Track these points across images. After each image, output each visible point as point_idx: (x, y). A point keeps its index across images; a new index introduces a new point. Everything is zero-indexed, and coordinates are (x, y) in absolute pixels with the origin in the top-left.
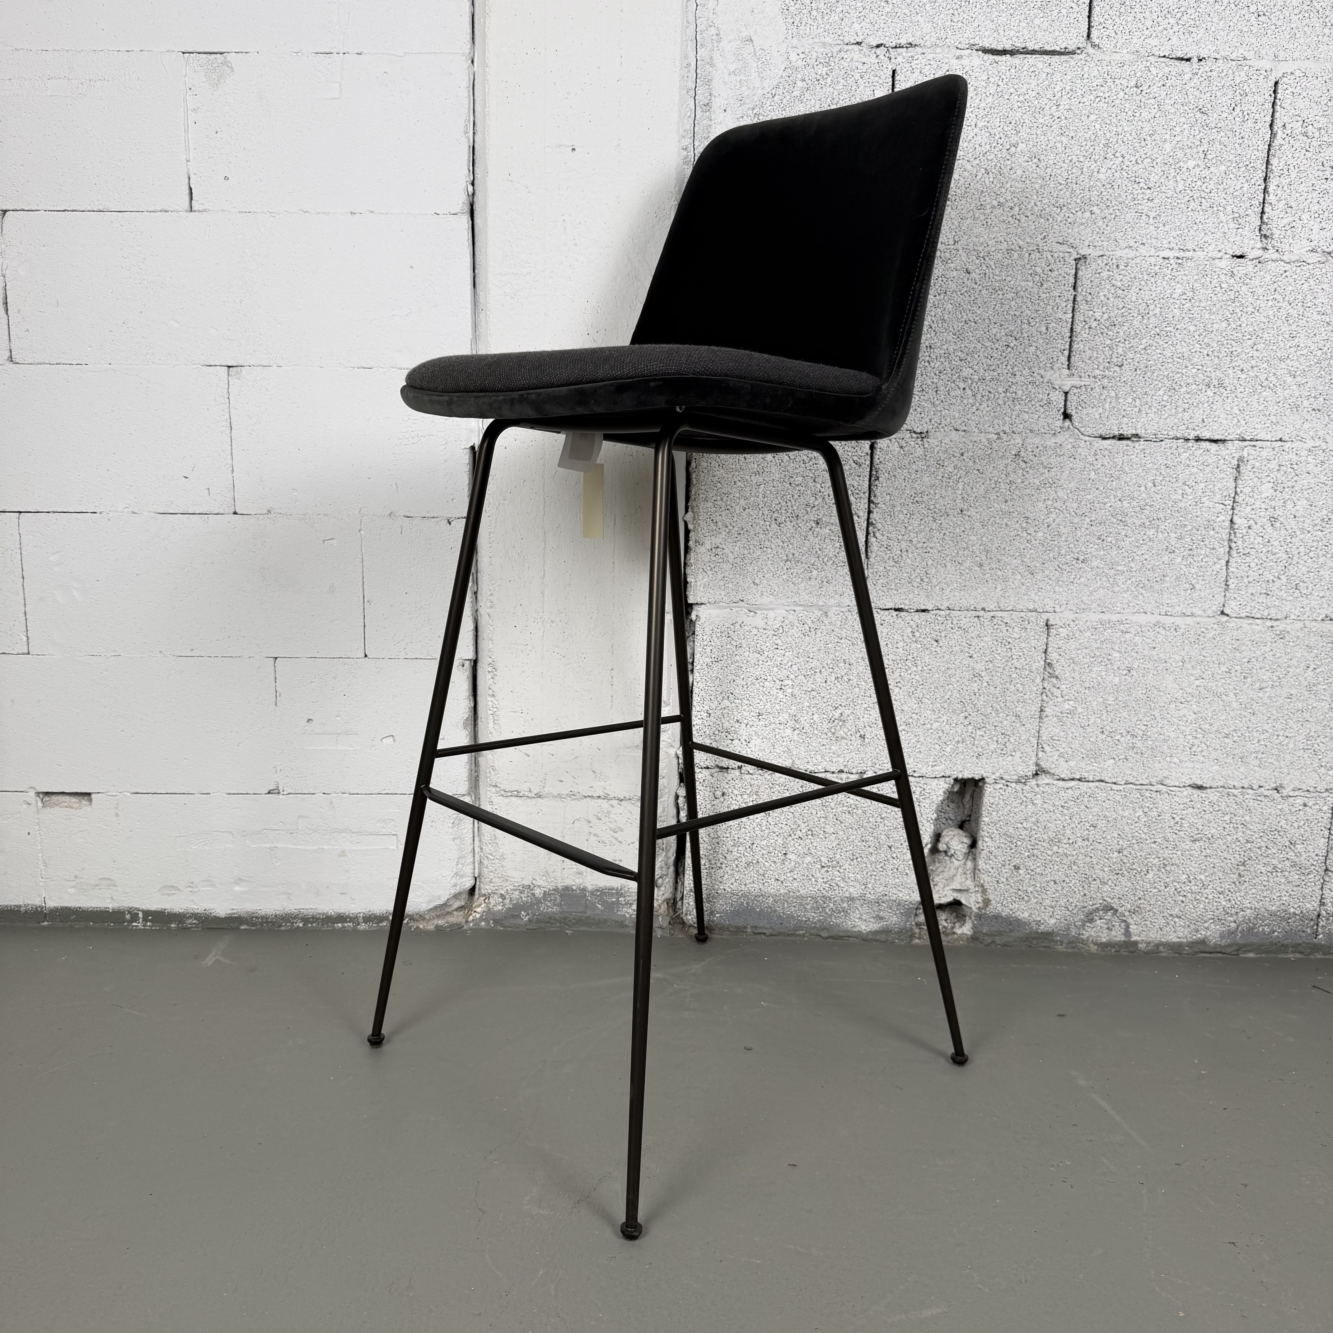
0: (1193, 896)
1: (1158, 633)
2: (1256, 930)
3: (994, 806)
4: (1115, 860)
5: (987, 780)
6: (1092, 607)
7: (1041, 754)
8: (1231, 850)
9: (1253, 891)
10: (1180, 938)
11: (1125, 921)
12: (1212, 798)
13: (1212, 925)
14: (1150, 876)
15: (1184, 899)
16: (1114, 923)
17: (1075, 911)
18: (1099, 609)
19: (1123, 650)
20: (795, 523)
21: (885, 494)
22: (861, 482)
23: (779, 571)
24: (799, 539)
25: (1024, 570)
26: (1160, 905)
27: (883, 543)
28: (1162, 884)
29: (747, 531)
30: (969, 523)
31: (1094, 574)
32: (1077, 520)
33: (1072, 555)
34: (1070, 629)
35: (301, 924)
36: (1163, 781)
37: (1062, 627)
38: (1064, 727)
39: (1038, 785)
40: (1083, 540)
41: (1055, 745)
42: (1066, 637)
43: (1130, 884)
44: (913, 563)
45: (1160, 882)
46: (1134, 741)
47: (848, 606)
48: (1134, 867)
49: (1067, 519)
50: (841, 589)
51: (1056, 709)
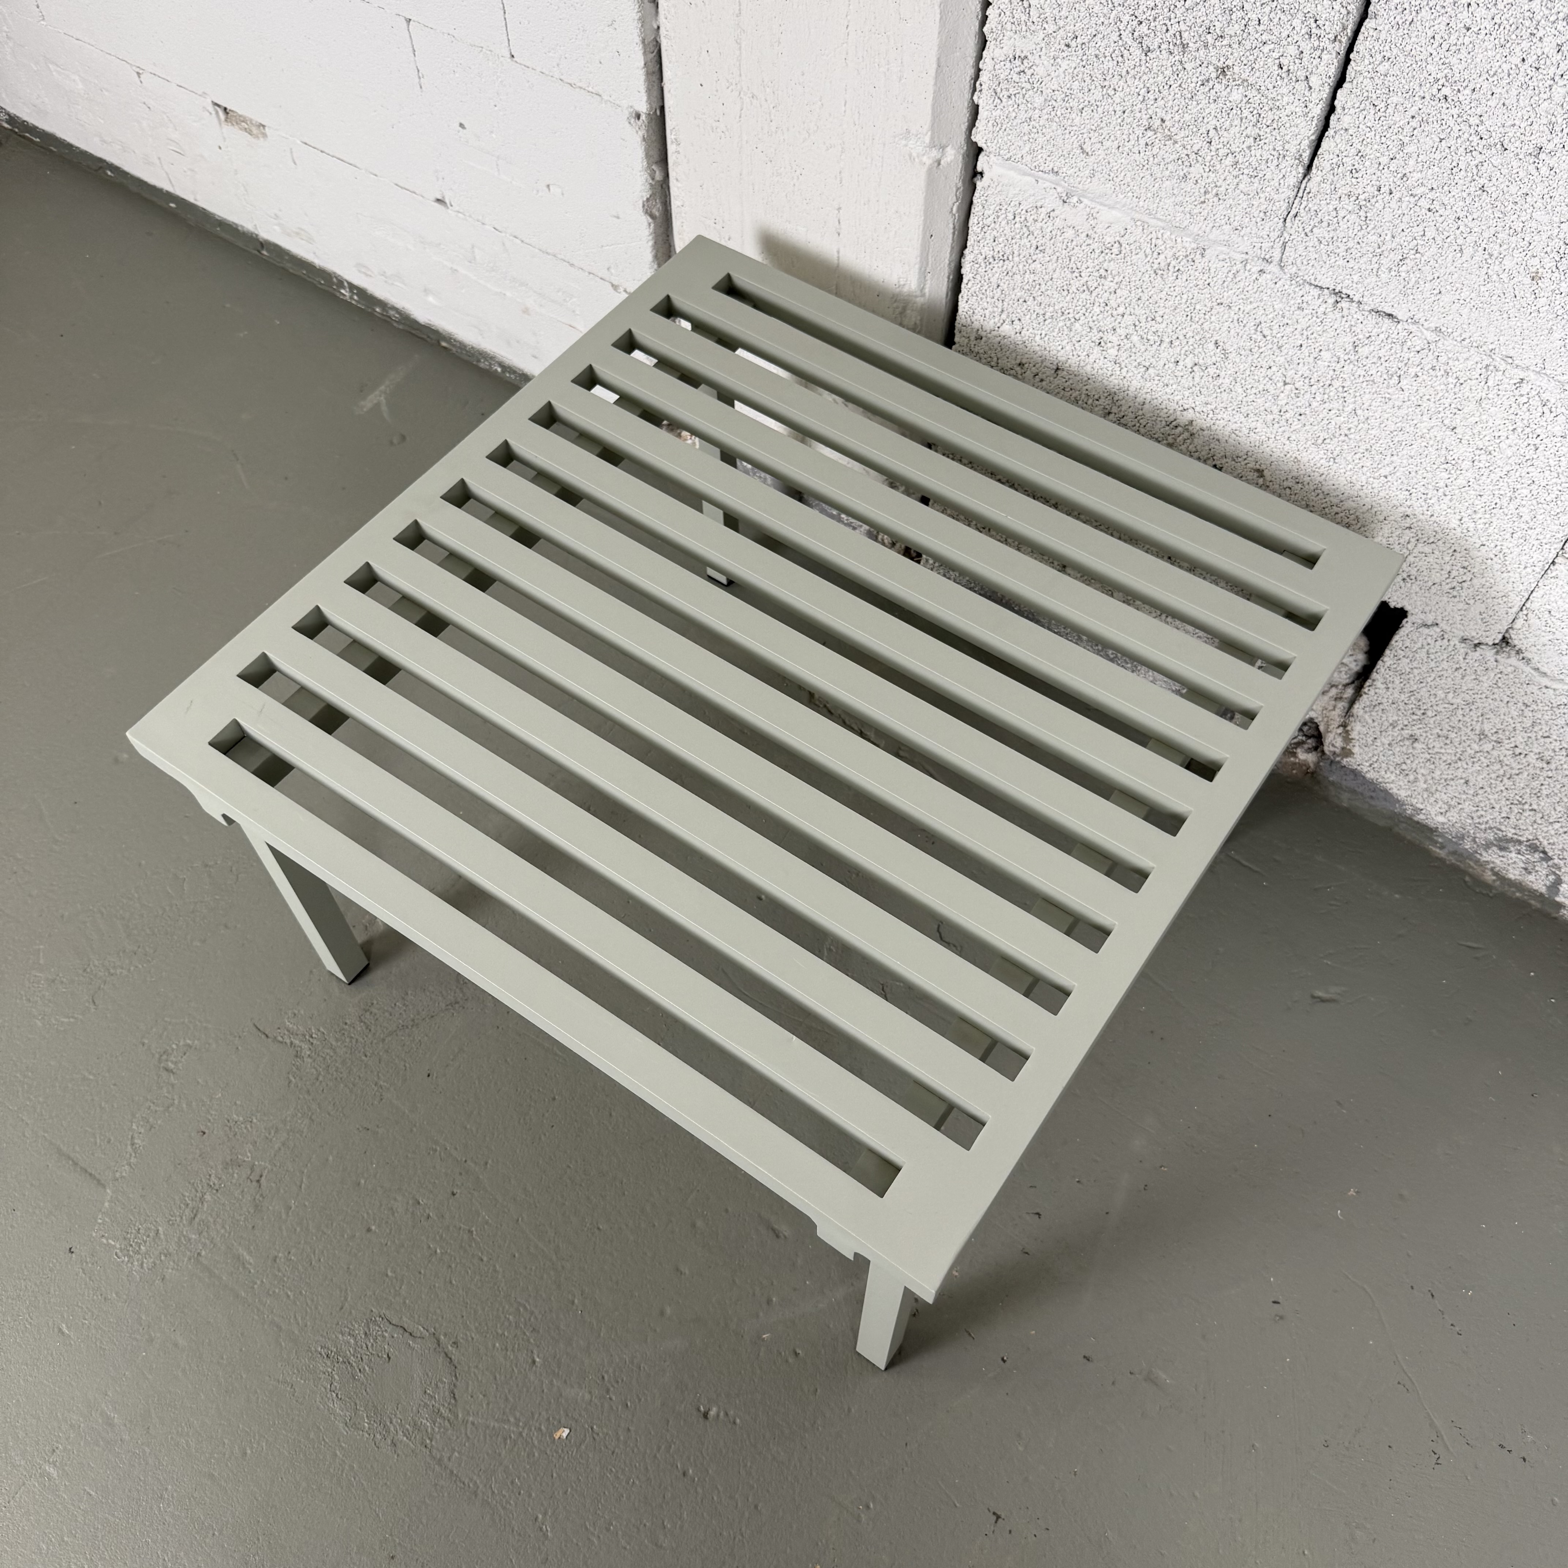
3: (1409, 653)
5: (1410, 616)
7: (1520, 624)
11: (1558, 876)
16: (1537, 868)
17: (1482, 827)
20: (1177, 58)
21: (1379, 57)
22: (1333, 13)
23: (1132, 142)
24: (1180, 93)
27: (1345, 160)
29: (1083, 44)
30: (1546, 184)
35: (499, 370)
39: (1496, 660)
41: (1551, 623)
44: (1396, 222)
47: (1246, 253)
50: (1239, 218)
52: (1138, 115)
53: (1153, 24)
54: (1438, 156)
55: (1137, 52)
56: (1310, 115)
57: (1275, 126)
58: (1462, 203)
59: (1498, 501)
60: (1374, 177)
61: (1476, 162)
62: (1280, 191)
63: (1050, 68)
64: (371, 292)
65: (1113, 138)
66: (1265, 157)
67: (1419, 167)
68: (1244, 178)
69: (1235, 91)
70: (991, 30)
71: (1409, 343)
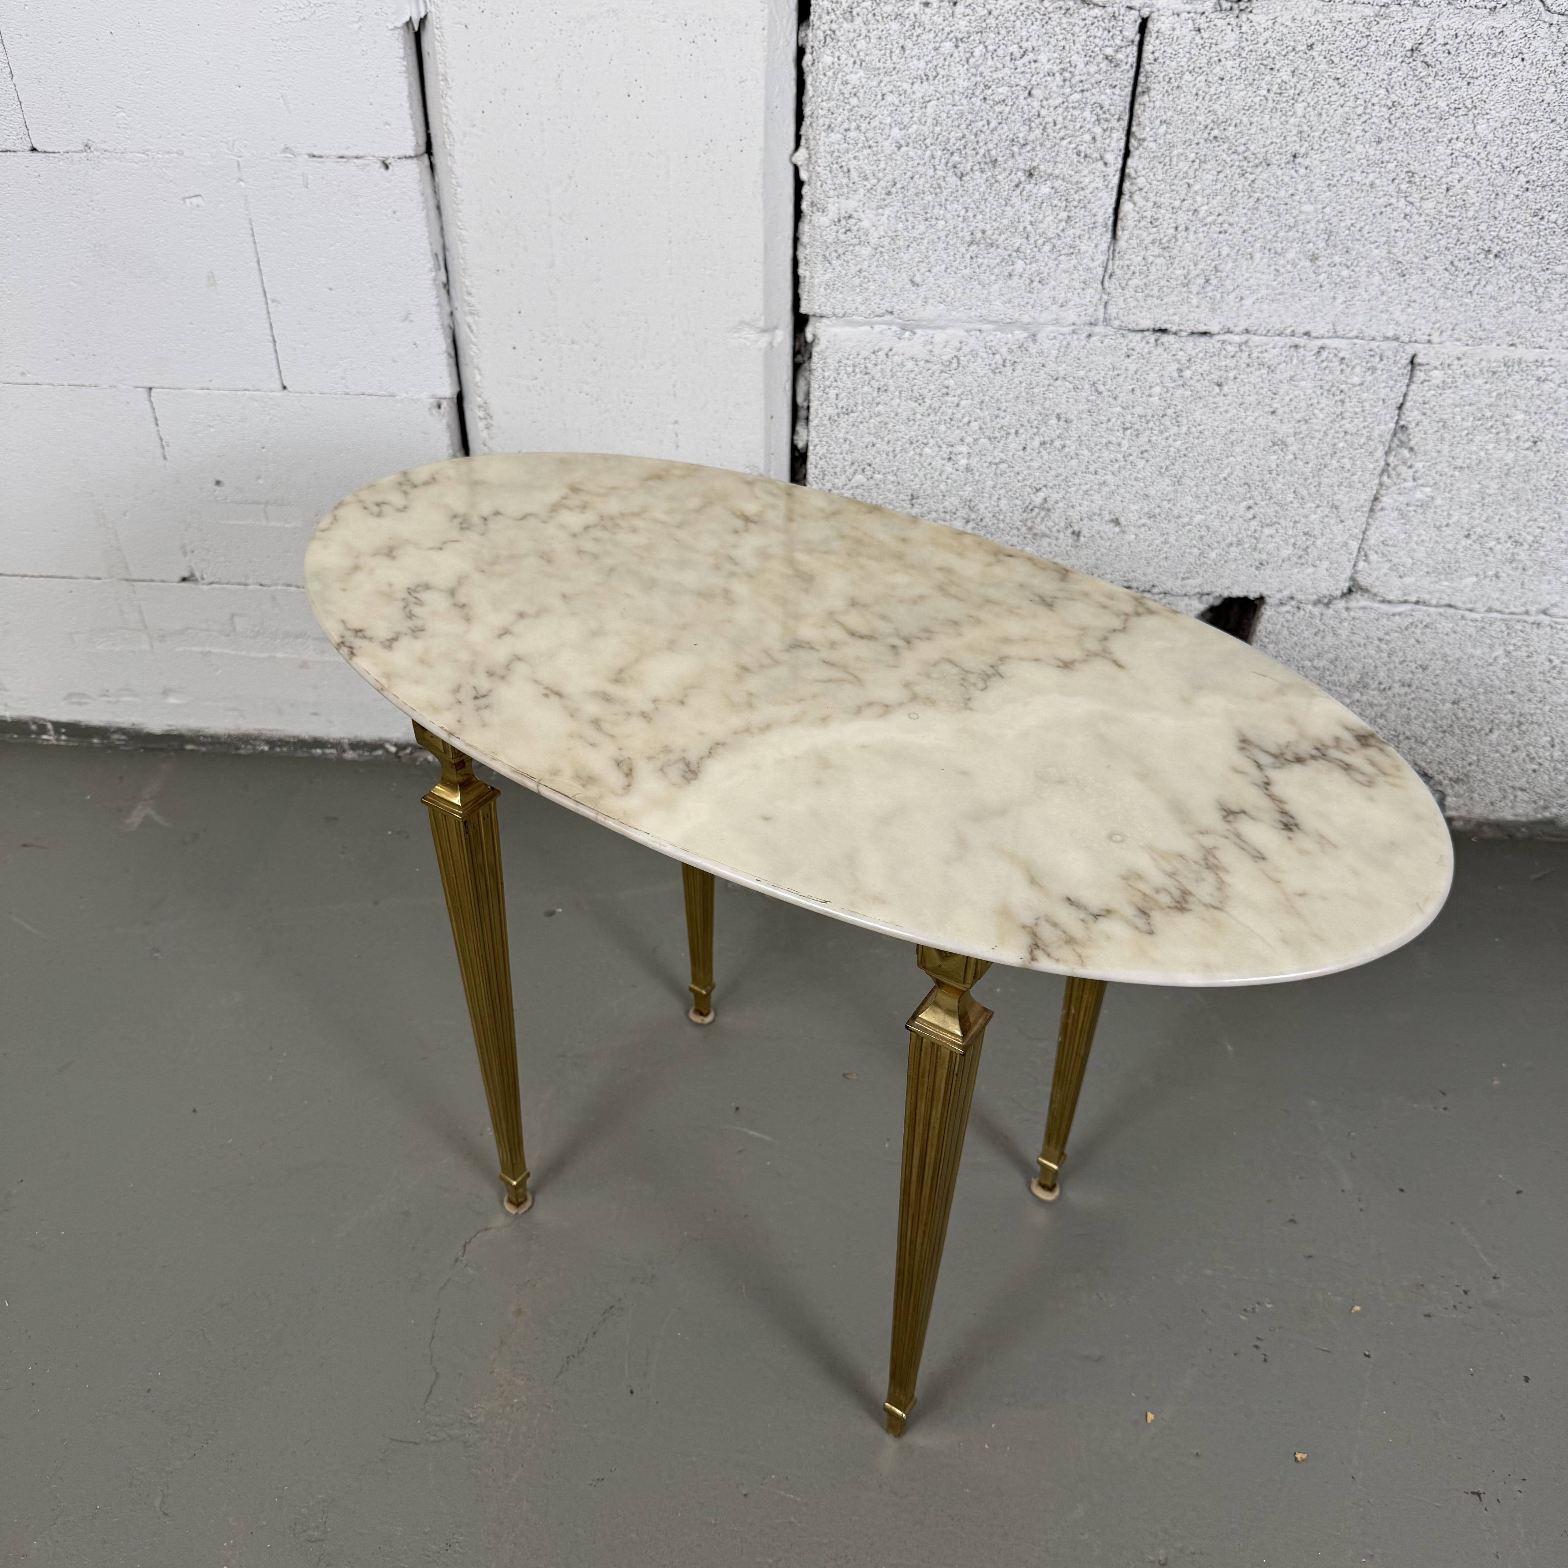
3: (1273, 637)
5: (1268, 600)
6: (1496, 335)
7: (1361, 565)
10: (1516, 815)
15: (1537, 767)
18: (1508, 339)
19: (1533, 409)
20: (989, 174)
21: (1158, 122)
22: (1115, 97)
23: (958, 261)
24: (995, 203)
25: (1389, 268)
26: (1498, 774)
27: (1145, 214)
28: (1509, 747)
29: (903, 188)
30: (1305, 181)
31: (1512, 278)
32: (1502, 180)
33: (1480, 243)
34: (1450, 372)
35: (266, 748)
36: (1547, 609)
37: (1436, 368)
38: (1408, 527)
39: (1347, 609)
40: (1505, 217)
41: (1386, 553)
42: (1441, 385)
43: (1459, 746)
44: (1195, 252)
45: (1507, 744)
46: (1516, 551)
47: (1074, 324)
48: (1472, 723)
49: (1484, 177)
50: (1063, 295)
51: (1401, 499)
52: (961, 234)
53: (963, 152)
54: (1219, 186)
55: (953, 180)
56: (1110, 186)
57: (1081, 205)
58: (1244, 219)
59: (1321, 461)
60: (1172, 221)
61: (1249, 182)
62: (1095, 258)
63: (874, 219)
64: (86, 723)
65: (940, 262)
66: (1077, 234)
67: (1206, 200)
68: (1062, 258)
69: (1043, 187)
70: (812, 203)
71: (1224, 352)
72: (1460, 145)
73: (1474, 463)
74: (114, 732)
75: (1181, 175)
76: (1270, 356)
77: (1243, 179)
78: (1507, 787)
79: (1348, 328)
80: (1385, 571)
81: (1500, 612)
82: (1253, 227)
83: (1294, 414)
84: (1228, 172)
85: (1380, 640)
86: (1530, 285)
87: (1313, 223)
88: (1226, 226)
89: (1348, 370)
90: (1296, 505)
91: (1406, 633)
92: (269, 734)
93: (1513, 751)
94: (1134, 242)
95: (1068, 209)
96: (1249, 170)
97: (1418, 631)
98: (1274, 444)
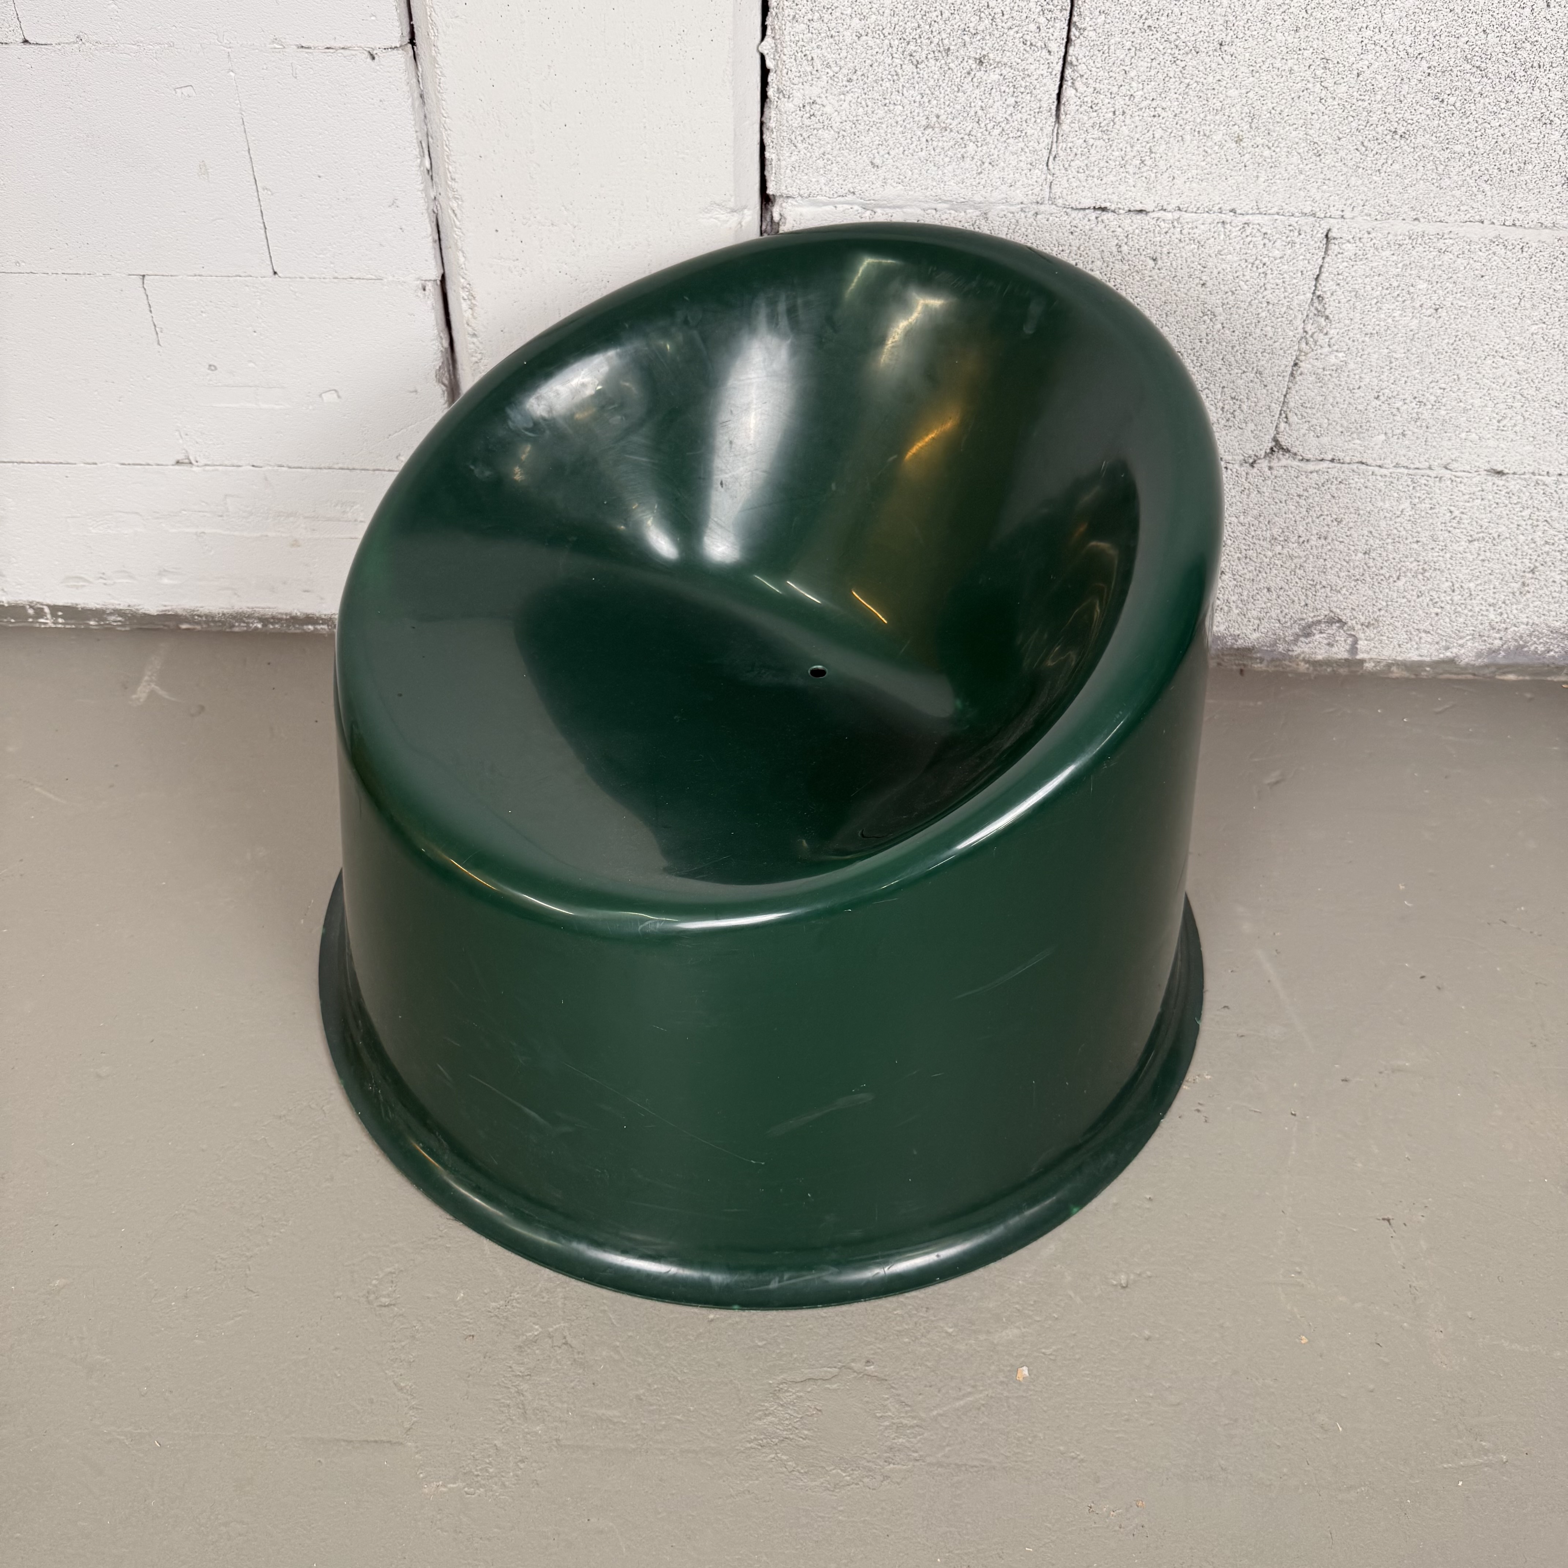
0: (1453, 608)
1: (1494, 253)
2: (1526, 649)
4: (1357, 563)
6: (1402, 210)
7: (1282, 425)
8: (1519, 553)
9: (1537, 603)
10: (1421, 656)
11: (1354, 636)
12: (1512, 487)
13: (1469, 643)
14: (1400, 583)
15: (1439, 611)
16: (1337, 638)
17: (1289, 624)
18: (1412, 213)
19: (1435, 279)
20: (943, 62)
21: (1097, 12)
23: (914, 145)
24: (949, 89)
25: (1306, 149)
26: (1405, 618)
27: (1086, 99)
28: (1415, 593)
29: (863, 75)
30: (1231, 68)
31: (1416, 157)
32: (1407, 66)
33: (1388, 125)
34: (1361, 245)
35: (259, 626)
36: (1448, 464)
37: (1349, 241)
38: (1324, 389)
39: (1270, 468)
40: (1409, 100)
41: (1305, 415)
42: (1353, 257)
43: (1371, 593)
44: (1132, 135)
45: (1413, 590)
46: (1420, 410)
47: (1022, 203)
48: (1382, 572)
49: (1390, 64)
50: (1012, 175)
51: (1318, 364)
52: (917, 119)
53: (919, 41)
54: (1153, 72)
55: (909, 68)
56: (1054, 73)
57: (1028, 91)
58: (1177, 103)
59: (1246, 329)
60: (1110, 105)
61: (1180, 68)
62: (1041, 141)
63: (836, 104)
64: (83, 606)
65: (898, 145)
66: (1024, 119)
67: (1141, 86)
68: (1011, 141)
69: (991, 74)
70: (778, 89)
71: (1158, 228)
72: (1369, 33)
73: (1382, 330)
74: (111, 614)
75: (1119, 62)
76: (1200, 232)
77: (1174, 66)
78: (1412, 630)
79: (1270, 205)
80: (1303, 431)
81: (1407, 468)
82: (1184, 111)
83: (1222, 286)
84: (1161, 59)
85: (1299, 496)
86: (1431, 163)
87: (1238, 107)
88: (1159, 110)
89: (1270, 245)
90: (1224, 371)
91: (1323, 489)
92: (262, 611)
93: (1418, 597)
94: (1076, 126)
95: (1015, 95)
96: (1179, 57)
97: (1333, 487)
98: (1204, 314)
